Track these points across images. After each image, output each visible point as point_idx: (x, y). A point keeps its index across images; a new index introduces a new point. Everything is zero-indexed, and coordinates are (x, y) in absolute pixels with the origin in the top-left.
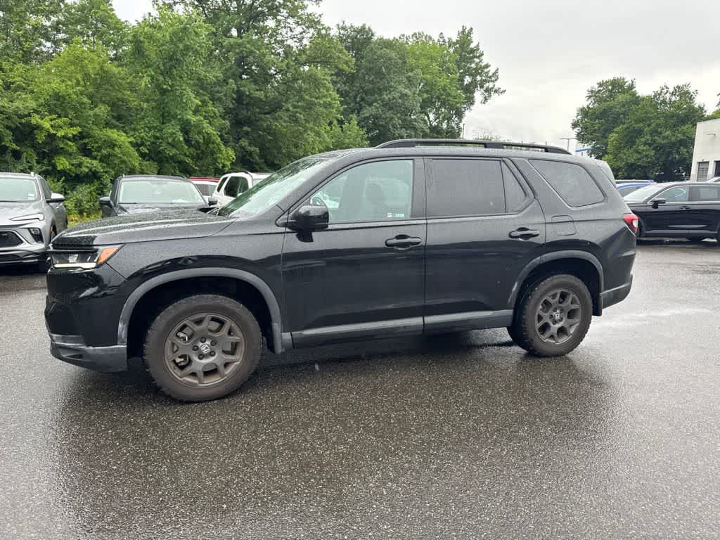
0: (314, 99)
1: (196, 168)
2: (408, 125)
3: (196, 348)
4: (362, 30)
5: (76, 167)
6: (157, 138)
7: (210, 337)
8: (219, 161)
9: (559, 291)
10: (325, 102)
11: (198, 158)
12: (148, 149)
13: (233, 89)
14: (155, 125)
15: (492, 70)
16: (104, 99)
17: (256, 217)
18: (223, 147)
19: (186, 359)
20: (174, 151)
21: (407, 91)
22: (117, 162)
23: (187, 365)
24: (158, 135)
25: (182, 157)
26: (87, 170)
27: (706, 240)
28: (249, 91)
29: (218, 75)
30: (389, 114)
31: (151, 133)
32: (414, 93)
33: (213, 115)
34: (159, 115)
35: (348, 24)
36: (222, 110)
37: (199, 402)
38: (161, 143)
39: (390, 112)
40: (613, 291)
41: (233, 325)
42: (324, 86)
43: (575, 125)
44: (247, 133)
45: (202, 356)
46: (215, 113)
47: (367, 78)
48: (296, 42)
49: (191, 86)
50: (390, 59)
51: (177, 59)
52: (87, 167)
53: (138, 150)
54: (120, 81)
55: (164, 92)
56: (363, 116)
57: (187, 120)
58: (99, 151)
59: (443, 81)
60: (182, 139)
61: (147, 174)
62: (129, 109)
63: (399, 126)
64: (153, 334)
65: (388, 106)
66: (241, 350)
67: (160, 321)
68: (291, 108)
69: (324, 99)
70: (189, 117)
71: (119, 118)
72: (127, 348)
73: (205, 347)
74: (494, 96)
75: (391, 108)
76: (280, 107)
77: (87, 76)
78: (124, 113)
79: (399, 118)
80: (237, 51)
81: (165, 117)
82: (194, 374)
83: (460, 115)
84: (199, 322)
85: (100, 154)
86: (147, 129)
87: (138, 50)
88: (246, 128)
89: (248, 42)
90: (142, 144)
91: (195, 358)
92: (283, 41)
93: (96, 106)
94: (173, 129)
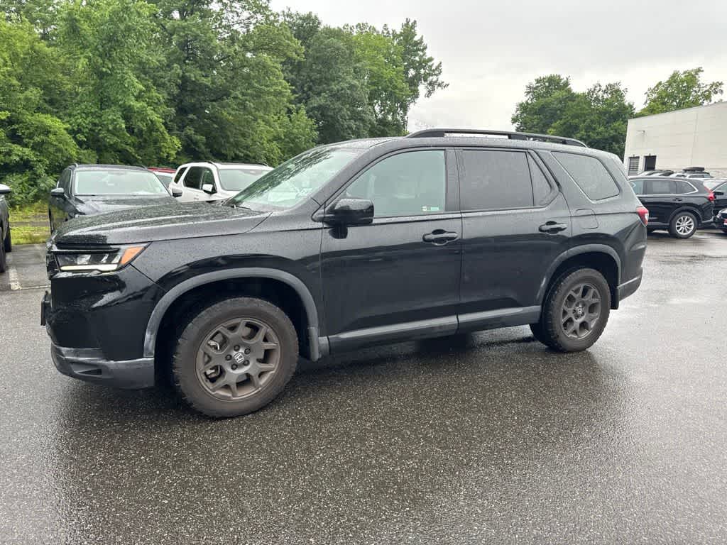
0: (263, 87)
1: (139, 157)
2: (356, 116)
3: (229, 358)
4: (308, 18)
5: (4, 156)
6: (95, 125)
7: (245, 345)
8: (163, 149)
9: (582, 286)
10: (275, 90)
11: (139, 147)
12: (85, 137)
13: (179, 74)
14: (93, 110)
15: (435, 63)
16: (34, 81)
17: (292, 212)
18: (167, 136)
19: (217, 370)
20: (115, 139)
21: (355, 82)
22: (52, 150)
23: (219, 376)
24: (97, 121)
25: (124, 145)
26: (18, 159)
27: (655, 231)
28: (195, 77)
29: (162, 59)
30: (338, 105)
31: (89, 119)
32: (363, 85)
33: (156, 101)
34: (96, 100)
35: (293, 12)
36: (166, 96)
37: (232, 418)
38: (100, 130)
39: (338, 103)
40: (627, 284)
41: (269, 330)
42: (274, 74)
43: (514, 120)
44: (192, 120)
45: (235, 366)
46: (159, 101)
47: (314, 67)
48: (242, 27)
49: (133, 70)
50: (338, 49)
51: (118, 41)
52: (18, 155)
53: (75, 138)
54: (53, 62)
55: (102, 75)
56: (311, 106)
57: (130, 106)
58: (31, 138)
59: (389, 73)
60: (124, 126)
61: (85, 163)
62: (62, 93)
63: (347, 117)
64: (184, 344)
65: (336, 96)
66: (277, 357)
67: (192, 328)
68: (240, 96)
69: (274, 87)
70: (132, 103)
71: (51, 102)
72: (155, 361)
73: (238, 356)
74: (438, 90)
75: (339, 99)
76: (228, 95)
77: (15, 56)
78: (57, 97)
79: (348, 109)
80: (181, 34)
81: (104, 102)
82: (227, 387)
83: (405, 108)
84: (233, 328)
85: (32, 141)
86: (84, 115)
87: (73, 29)
88: (191, 116)
89: (194, 25)
90: (79, 131)
91: (229, 369)
92: (229, 26)
93: (26, 89)
94: (113, 116)
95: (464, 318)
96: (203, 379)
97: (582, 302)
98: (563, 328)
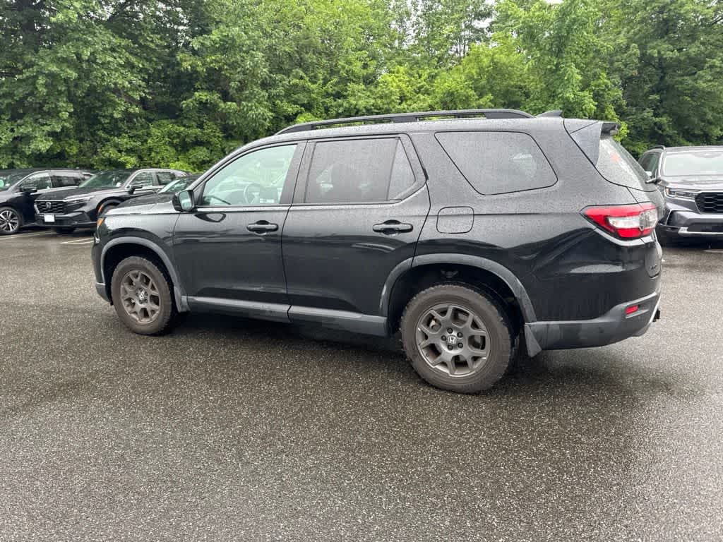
3: (137, 295)
9: (451, 308)
13: (636, 54)
28: (659, 53)
40: (560, 325)
41: (154, 283)
45: (140, 301)
70: (569, 95)
72: (106, 286)
73: (141, 295)
82: (136, 313)
84: (135, 276)
91: (137, 302)
95: (296, 310)
96: (125, 304)
97: (456, 329)
98: (423, 353)
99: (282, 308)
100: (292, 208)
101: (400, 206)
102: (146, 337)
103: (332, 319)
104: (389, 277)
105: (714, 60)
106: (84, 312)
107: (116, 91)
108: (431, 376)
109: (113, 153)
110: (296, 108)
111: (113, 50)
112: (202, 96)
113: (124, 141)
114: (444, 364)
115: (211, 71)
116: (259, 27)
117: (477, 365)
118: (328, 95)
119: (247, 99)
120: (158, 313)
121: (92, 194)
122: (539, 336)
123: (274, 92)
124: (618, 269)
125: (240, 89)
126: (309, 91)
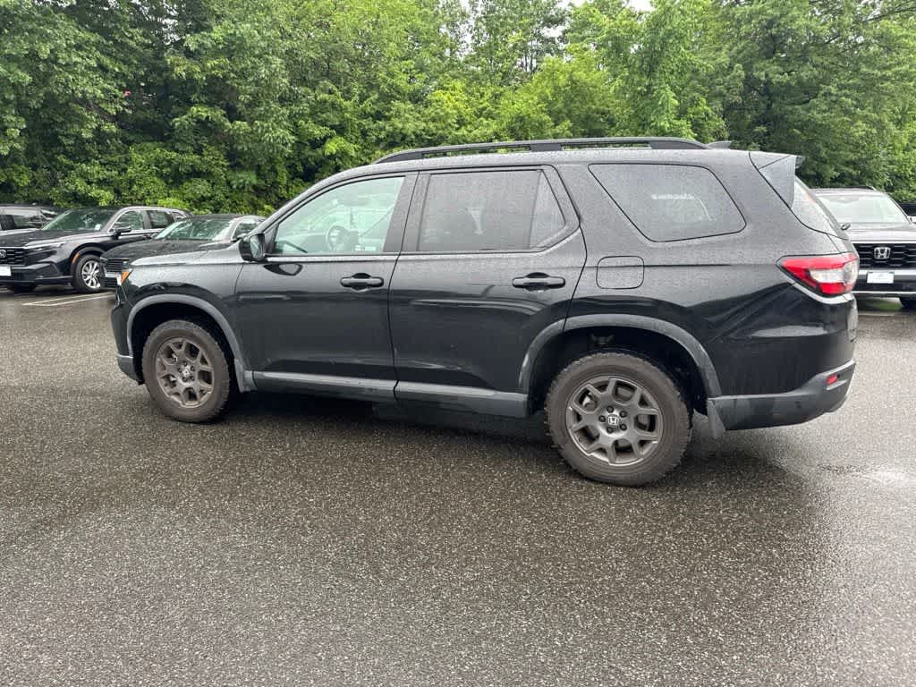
3: (179, 371)
7: (189, 362)
13: (740, 76)
28: (766, 76)
29: (722, 60)
36: (719, 107)
40: (750, 399)
41: (205, 354)
44: (762, 134)
45: (184, 379)
66: (212, 380)
72: (134, 359)
73: (185, 371)
82: (178, 394)
91: (179, 380)
95: (405, 387)
96: (162, 383)
97: (618, 407)
98: (575, 438)
99: (387, 385)
100: (401, 258)
101: (546, 255)
102: (192, 425)
103: (454, 398)
104: (532, 345)
105: (830, 87)
106: (93, 394)
107: (84, 101)
108: (584, 467)
109: (81, 186)
110: (325, 131)
111: (79, 47)
112: (202, 112)
113: (94, 170)
114: (602, 450)
115: (213, 79)
116: (275, 23)
117: (645, 451)
118: (365, 115)
119: (262, 117)
120: (209, 395)
121: (63, 240)
122: (724, 414)
123: (295, 109)
124: (819, 331)
125: (252, 104)
126: (342, 110)
